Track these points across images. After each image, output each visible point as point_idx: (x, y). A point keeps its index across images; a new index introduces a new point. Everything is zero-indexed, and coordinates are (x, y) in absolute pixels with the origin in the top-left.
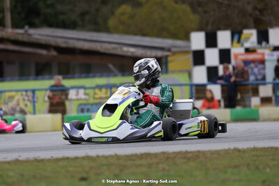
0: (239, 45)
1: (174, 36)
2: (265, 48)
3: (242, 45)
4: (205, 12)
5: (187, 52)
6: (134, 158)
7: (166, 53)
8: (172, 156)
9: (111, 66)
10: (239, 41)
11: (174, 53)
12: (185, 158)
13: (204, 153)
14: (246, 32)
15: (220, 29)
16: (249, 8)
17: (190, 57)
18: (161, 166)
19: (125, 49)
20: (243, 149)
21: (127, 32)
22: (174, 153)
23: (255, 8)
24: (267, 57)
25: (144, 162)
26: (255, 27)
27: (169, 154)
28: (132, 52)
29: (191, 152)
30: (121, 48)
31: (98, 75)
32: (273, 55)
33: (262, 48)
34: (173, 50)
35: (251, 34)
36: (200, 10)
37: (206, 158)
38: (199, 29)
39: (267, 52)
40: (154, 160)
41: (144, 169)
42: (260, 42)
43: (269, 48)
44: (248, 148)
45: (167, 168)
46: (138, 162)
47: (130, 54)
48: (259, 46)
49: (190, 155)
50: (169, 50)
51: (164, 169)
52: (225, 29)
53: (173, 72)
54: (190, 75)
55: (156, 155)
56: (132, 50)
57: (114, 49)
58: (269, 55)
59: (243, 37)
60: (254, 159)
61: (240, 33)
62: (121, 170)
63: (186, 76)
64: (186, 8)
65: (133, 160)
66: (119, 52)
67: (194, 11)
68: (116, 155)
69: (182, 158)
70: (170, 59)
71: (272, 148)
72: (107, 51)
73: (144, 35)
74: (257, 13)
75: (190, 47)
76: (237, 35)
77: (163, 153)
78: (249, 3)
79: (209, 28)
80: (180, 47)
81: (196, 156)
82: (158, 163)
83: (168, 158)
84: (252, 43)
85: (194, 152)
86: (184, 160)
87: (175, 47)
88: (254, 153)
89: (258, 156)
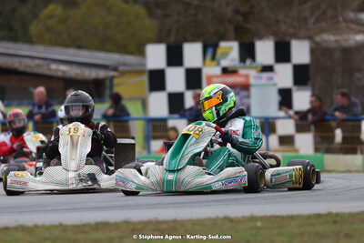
0: (214, 63)
1: (122, 49)
2: (250, 67)
3: (218, 64)
4: (166, 16)
5: (140, 72)
6: (86, 229)
7: (112, 73)
10: (213, 58)
11: (123, 74)
14: (223, 45)
15: (187, 40)
16: (229, 11)
17: (145, 79)
19: (54, 66)
21: (55, 43)
22: (140, 223)
23: (237, 12)
24: (252, 81)
26: (236, 39)
27: (134, 223)
28: (63, 72)
29: (164, 222)
30: (48, 66)
31: (16, 103)
32: (261, 78)
33: (245, 67)
34: (121, 68)
35: (231, 48)
36: (159, 12)
38: (158, 41)
39: (253, 73)
42: (242, 59)
43: (256, 68)
44: (243, 217)
46: (93, 236)
47: (60, 74)
48: (242, 65)
49: (164, 226)
50: (115, 69)
52: (193, 40)
54: (144, 105)
55: (116, 226)
56: (63, 68)
57: (39, 66)
58: (255, 78)
59: (219, 51)
60: (253, 232)
61: (215, 46)
63: (139, 105)
64: (139, 9)
66: (44, 71)
67: (151, 14)
68: (61, 225)
70: (116, 81)
71: (276, 217)
72: (28, 70)
73: (79, 47)
74: (240, 18)
75: (144, 65)
76: (210, 48)
78: (228, 4)
79: (172, 38)
80: (131, 65)
84: (232, 60)
87: (124, 65)
88: (252, 224)
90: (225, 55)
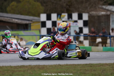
0: (60, 19)
2: (71, 21)
3: (61, 20)
4: (47, 6)
5: (39, 22)
6: (18, 67)
7: (30, 22)
8: (33, 67)
9: (8, 27)
10: (60, 18)
11: (34, 22)
12: (39, 68)
13: (46, 66)
14: (63, 14)
15: (52, 13)
16: (65, 5)
17: (40, 24)
18: (29, 71)
19: (14, 20)
20: (62, 65)
21: (14, 13)
22: (34, 66)
23: (67, 5)
24: (71, 25)
25: (22, 69)
26: (67, 12)
27: (32, 66)
28: (16, 21)
29: (41, 66)
30: (12, 20)
31: (2, 30)
32: (74, 24)
33: (69, 21)
34: (33, 21)
35: (65, 15)
36: (45, 5)
37: (47, 68)
38: (44, 13)
39: (71, 23)
40: (26, 69)
41: (22, 73)
42: (68, 19)
43: (72, 21)
44: (64, 64)
45: (31, 72)
46: (20, 69)
47: (15, 22)
49: (41, 67)
50: (31, 21)
51: (30, 73)
52: (54, 13)
53: (33, 30)
54: (40, 31)
55: (27, 66)
57: (9, 20)
58: (72, 24)
59: (62, 16)
60: (67, 69)
61: (61, 15)
62: (13, 73)
63: (38, 31)
64: (39, 4)
65: (17, 68)
66: (11, 21)
67: (42, 5)
68: (10, 66)
69: (37, 68)
70: (32, 24)
71: (74, 65)
72: (6, 21)
73: (21, 14)
74: (68, 7)
75: (40, 20)
76: (59, 15)
77: (30, 66)
78: (64, 3)
79: (48, 12)
80: (36, 20)
81: (43, 67)
82: (27, 70)
83: (32, 68)
84: (65, 19)
85: (42, 65)
86: (38, 69)
87: (34, 20)
88: (67, 67)
89: (68, 68)
90: (63, 17)
